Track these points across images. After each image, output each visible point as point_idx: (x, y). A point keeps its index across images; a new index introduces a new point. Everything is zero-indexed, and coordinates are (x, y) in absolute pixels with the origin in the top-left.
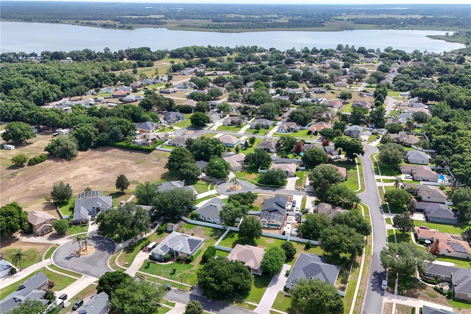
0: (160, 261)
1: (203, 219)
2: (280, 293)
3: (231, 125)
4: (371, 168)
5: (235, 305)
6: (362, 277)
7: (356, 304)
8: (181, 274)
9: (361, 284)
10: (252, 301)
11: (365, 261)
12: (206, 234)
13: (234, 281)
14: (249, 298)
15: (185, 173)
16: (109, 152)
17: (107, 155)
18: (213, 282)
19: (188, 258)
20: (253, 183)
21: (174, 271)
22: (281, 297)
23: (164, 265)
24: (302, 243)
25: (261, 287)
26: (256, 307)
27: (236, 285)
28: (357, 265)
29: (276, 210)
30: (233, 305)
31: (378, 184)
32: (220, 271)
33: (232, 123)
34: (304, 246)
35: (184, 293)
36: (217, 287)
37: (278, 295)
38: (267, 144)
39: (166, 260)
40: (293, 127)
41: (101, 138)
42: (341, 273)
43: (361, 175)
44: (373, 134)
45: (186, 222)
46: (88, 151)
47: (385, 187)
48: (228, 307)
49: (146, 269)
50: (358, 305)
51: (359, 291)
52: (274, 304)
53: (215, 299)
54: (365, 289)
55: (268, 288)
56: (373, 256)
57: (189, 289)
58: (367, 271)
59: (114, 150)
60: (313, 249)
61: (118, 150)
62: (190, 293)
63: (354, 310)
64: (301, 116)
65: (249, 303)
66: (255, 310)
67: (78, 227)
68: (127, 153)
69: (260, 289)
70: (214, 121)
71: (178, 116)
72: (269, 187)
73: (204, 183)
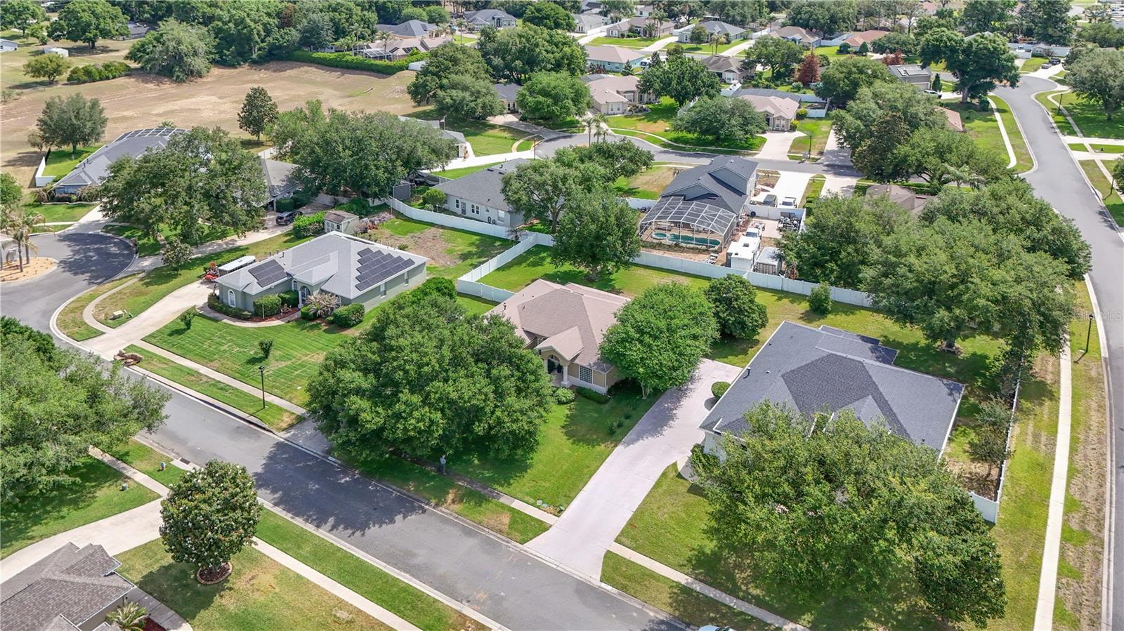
0: (238, 316)
1: (459, 211)
2: (672, 475)
3: (629, 36)
4: (1045, 120)
5: (450, 508)
6: (1074, 440)
7: (1063, 571)
8: (289, 363)
9: (1072, 472)
10: (534, 497)
11: (1075, 377)
12: (450, 252)
13: (454, 396)
14: (524, 482)
16: (289, 73)
17: (283, 79)
18: (359, 392)
19: (341, 310)
21: (266, 349)
22: (669, 493)
23: (245, 329)
24: (796, 297)
25: (590, 442)
26: (542, 527)
27: (464, 416)
28: (1044, 392)
29: (710, 196)
30: (443, 510)
31: (1078, 156)
32: (401, 349)
33: (630, 30)
34: (805, 306)
35: (259, 436)
36: (372, 417)
37: (658, 485)
38: (715, 62)
39: (260, 313)
40: (798, 37)
41: (277, 39)
43: (1013, 132)
44: (1034, 56)
45: (399, 215)
46: (239, 70)
47: (1104, 162)
48: (412, 518)
49: (176, 339)
50: (1077, 576)
51: (1071, 505)
52: (631, 524)
53: (374, 470)
54: (1100, 499)
55: (620, 448)
56: (1109, 362)
57: (287, 420)
58: (1095, 418)
59: (306, 68)
60: (841, 318)
61: (314, 69)
62: (281, 437)
63: (1059, 602)
65: (517, 505)
66: (537, 547)
67: (61, 209)
68: (333, 76)
69: (582, 449)
70: (585, 29)
71: (496, 17)
72: (703, 150)
73: (506, 134)
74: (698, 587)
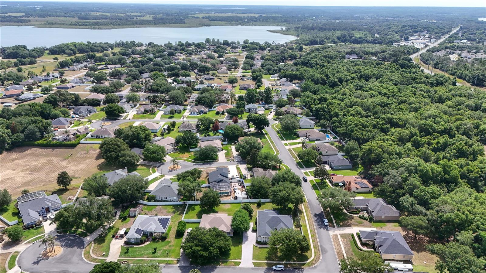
0: (138, 244)
1: (160, 199)
2: (254, 247)
3: (145, 113)
4: (276, 136)
5: (222, 266)
6: (308, 220)
7: (313, 241)
8: (162, 251)
9: (309, 225)
10: (235, 258)
11: (304, 207)
12: (169, 212)
13: (219, 245)
14: (231, 257)
15: (125, 161)
16: (29, 151)
17: (27, 155)
18: (201, 250)
19: (163, 235)
20: (189, 161)
21: (155, 249)
22: (257, 250)
23: (142, 247)
24: (253, 203)
25: (238, 246)
26: (240, 262)
27: (220, 248)
28: (301, 212)
29: (222, 181)
30: (221, 266)
31: (287, 147)
33: (145, 111)
34: (256, 205)
35: (173, 267)
36: (205, 254)
37: (253, 249)
38: (188, 126)
39: (142, 242)
40: (203, 109)
41: (16, 139)
42: (294, 219)
43: (272, 142)
44: (266, 109)
46: (3, 154)
47: (292, 149)
48: (217, 269)
49: (127, 255)
50: (315, 242)
51: (311, 231)
52: (253, 257)
53: (203, 264)
54: (314, 229)
55: (243, 245)
56: (308, 202)
57: (176, 262)
58: (309, 214)
59: (33, 149)
60: (263, 206)
61: (38, 149)
62: (178, 265)
63: (314, 246)
64: (207, 100)
65: (233, 261)
66: (241, 266)
67: (32, 230)
68: (49, 151)
69: (237, 248)
70: (127, 111)
71: (89, 109)
72: (205, 162)
73: (144, 167)
74: (268, 262)
